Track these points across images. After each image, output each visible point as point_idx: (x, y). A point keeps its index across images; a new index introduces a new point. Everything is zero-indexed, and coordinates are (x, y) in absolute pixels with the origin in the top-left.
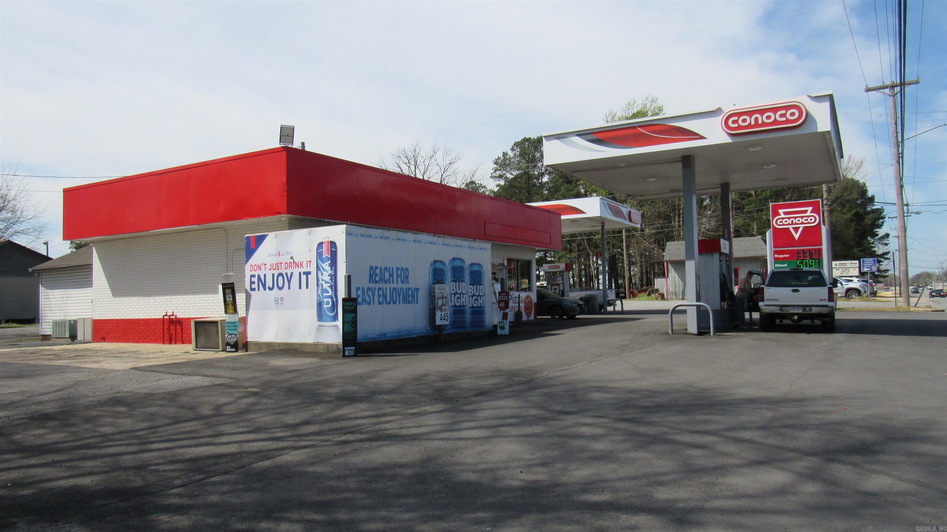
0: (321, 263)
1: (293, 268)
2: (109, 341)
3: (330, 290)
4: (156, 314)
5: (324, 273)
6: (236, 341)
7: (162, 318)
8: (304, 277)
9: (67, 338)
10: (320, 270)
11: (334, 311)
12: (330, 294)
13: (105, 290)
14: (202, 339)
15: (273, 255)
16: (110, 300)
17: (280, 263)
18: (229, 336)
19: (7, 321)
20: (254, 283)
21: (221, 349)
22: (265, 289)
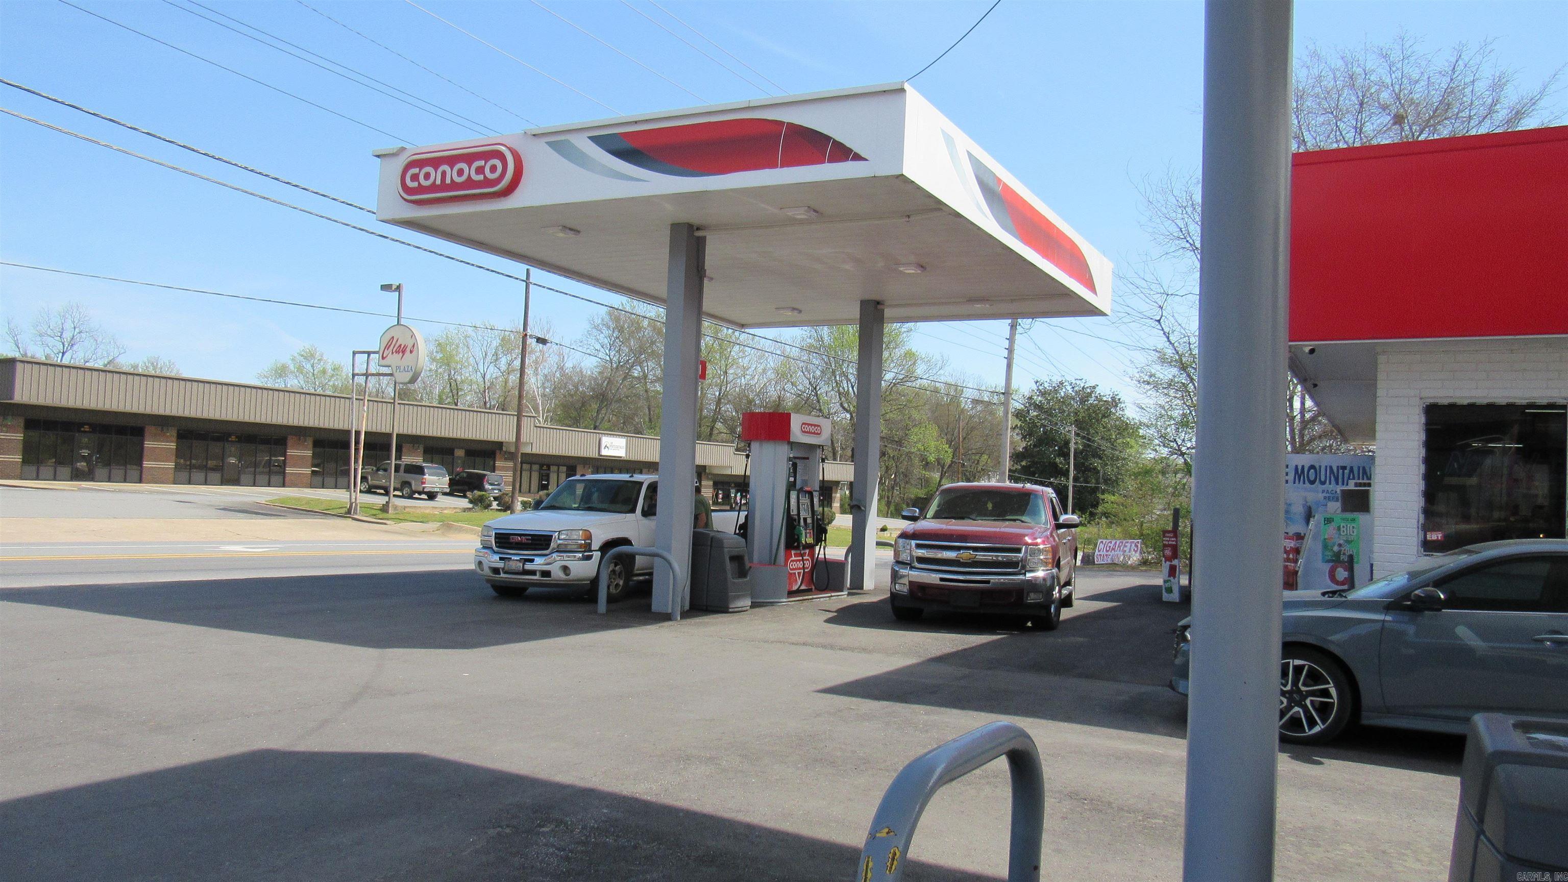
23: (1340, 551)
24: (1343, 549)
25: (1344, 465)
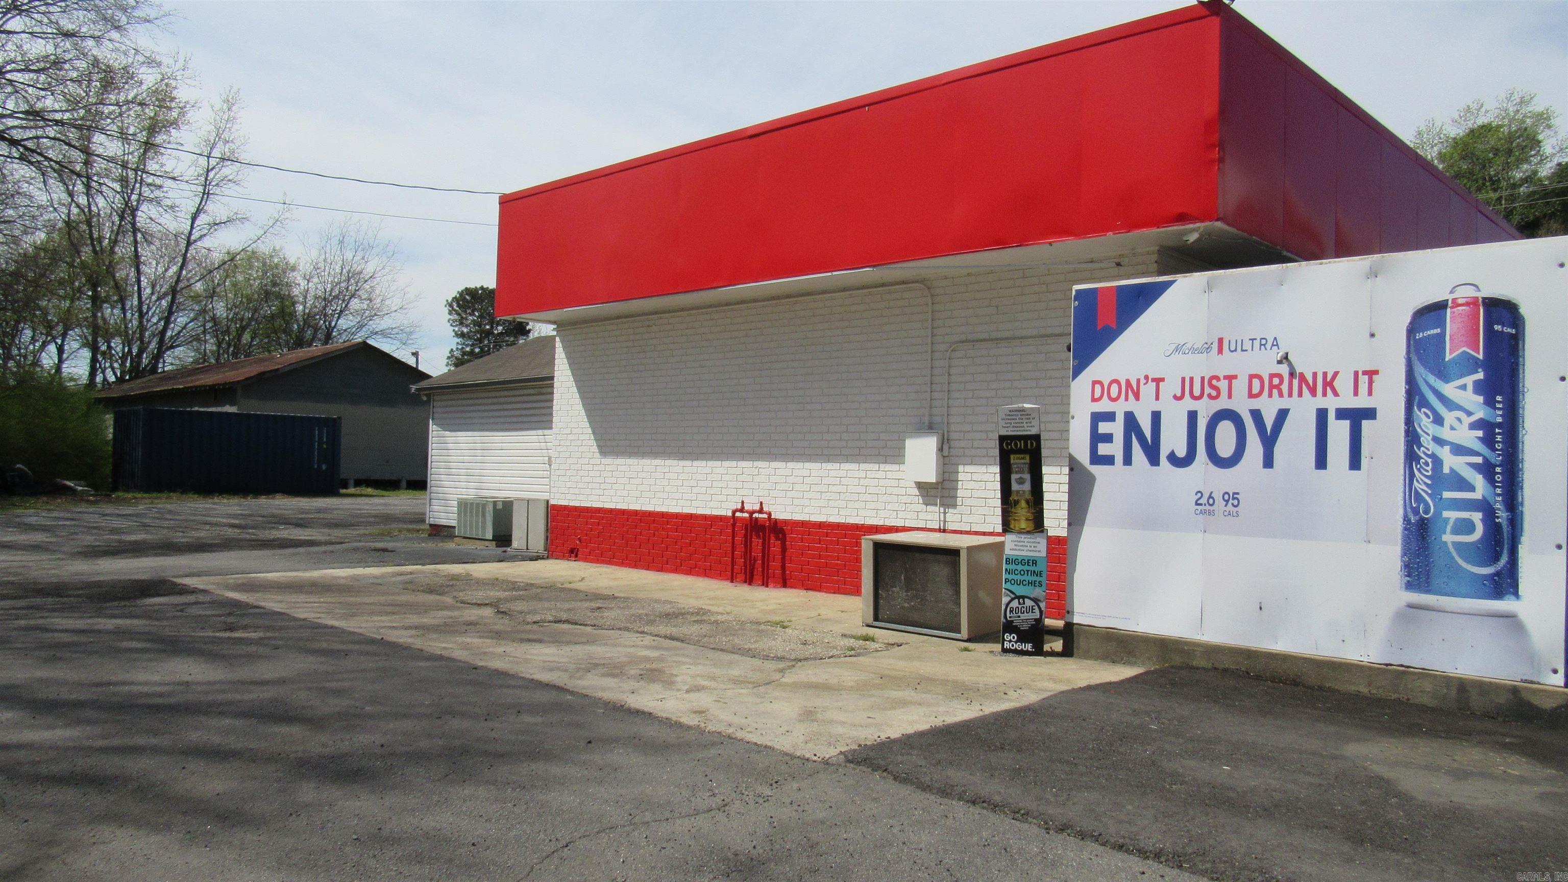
0: (1432, 379)
1: (1290, 395)
2: (586, 560)
3: (1479, 481)
4: (712, 504)
5: (1449, 417)
6: (1036, 620)
7: (730, 514)
8: (1339, 431)
9: (487, 540)
10: (1424, 403)
11: (1496, 558)
12: (1477, 495)
13: (582, 437)
14: (899, 596)
15: (1194, 350)
16: (592, 461)
17: (1226, 377)
18: (1015, 604)
19: (358, 483)
20: (1108, 438)
21: (964, 634)
22: (1154, 459)
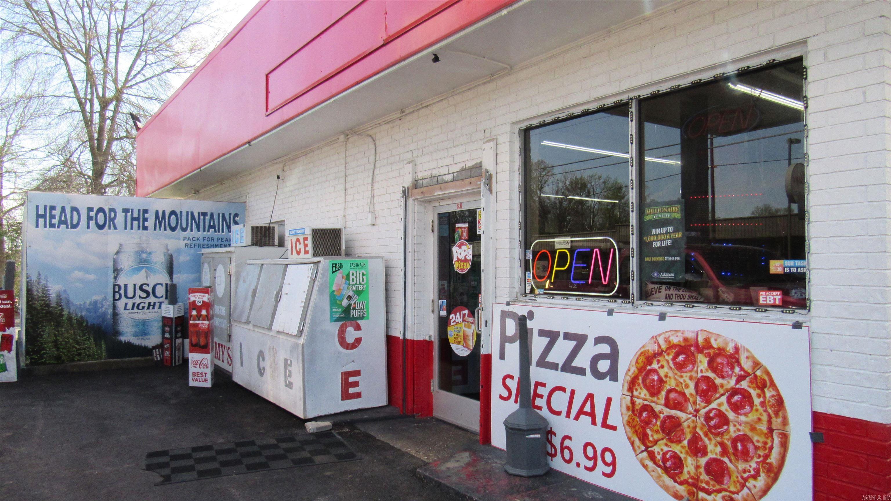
23: (350, 305)
24: (353, 302)
25: (204, 211)
